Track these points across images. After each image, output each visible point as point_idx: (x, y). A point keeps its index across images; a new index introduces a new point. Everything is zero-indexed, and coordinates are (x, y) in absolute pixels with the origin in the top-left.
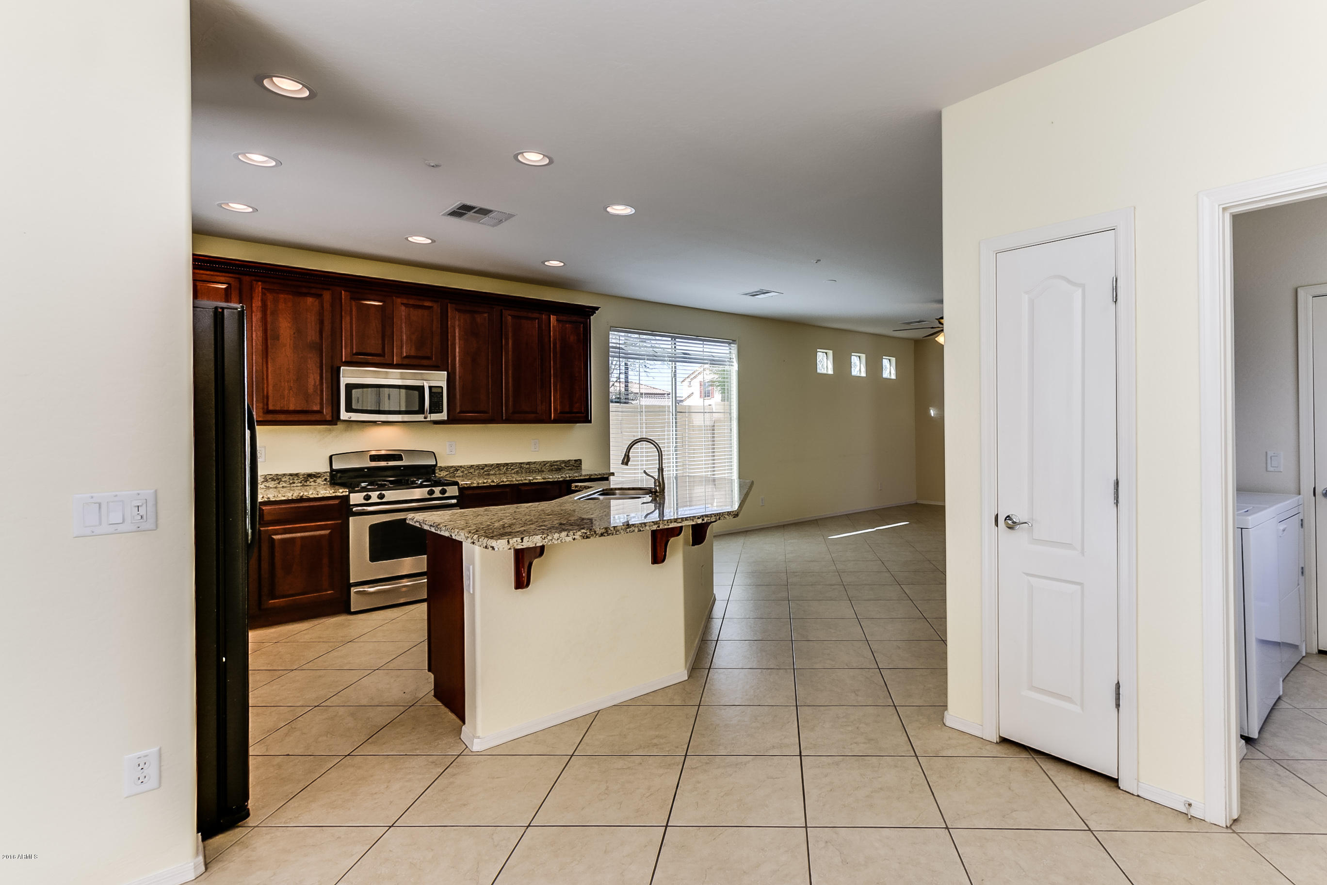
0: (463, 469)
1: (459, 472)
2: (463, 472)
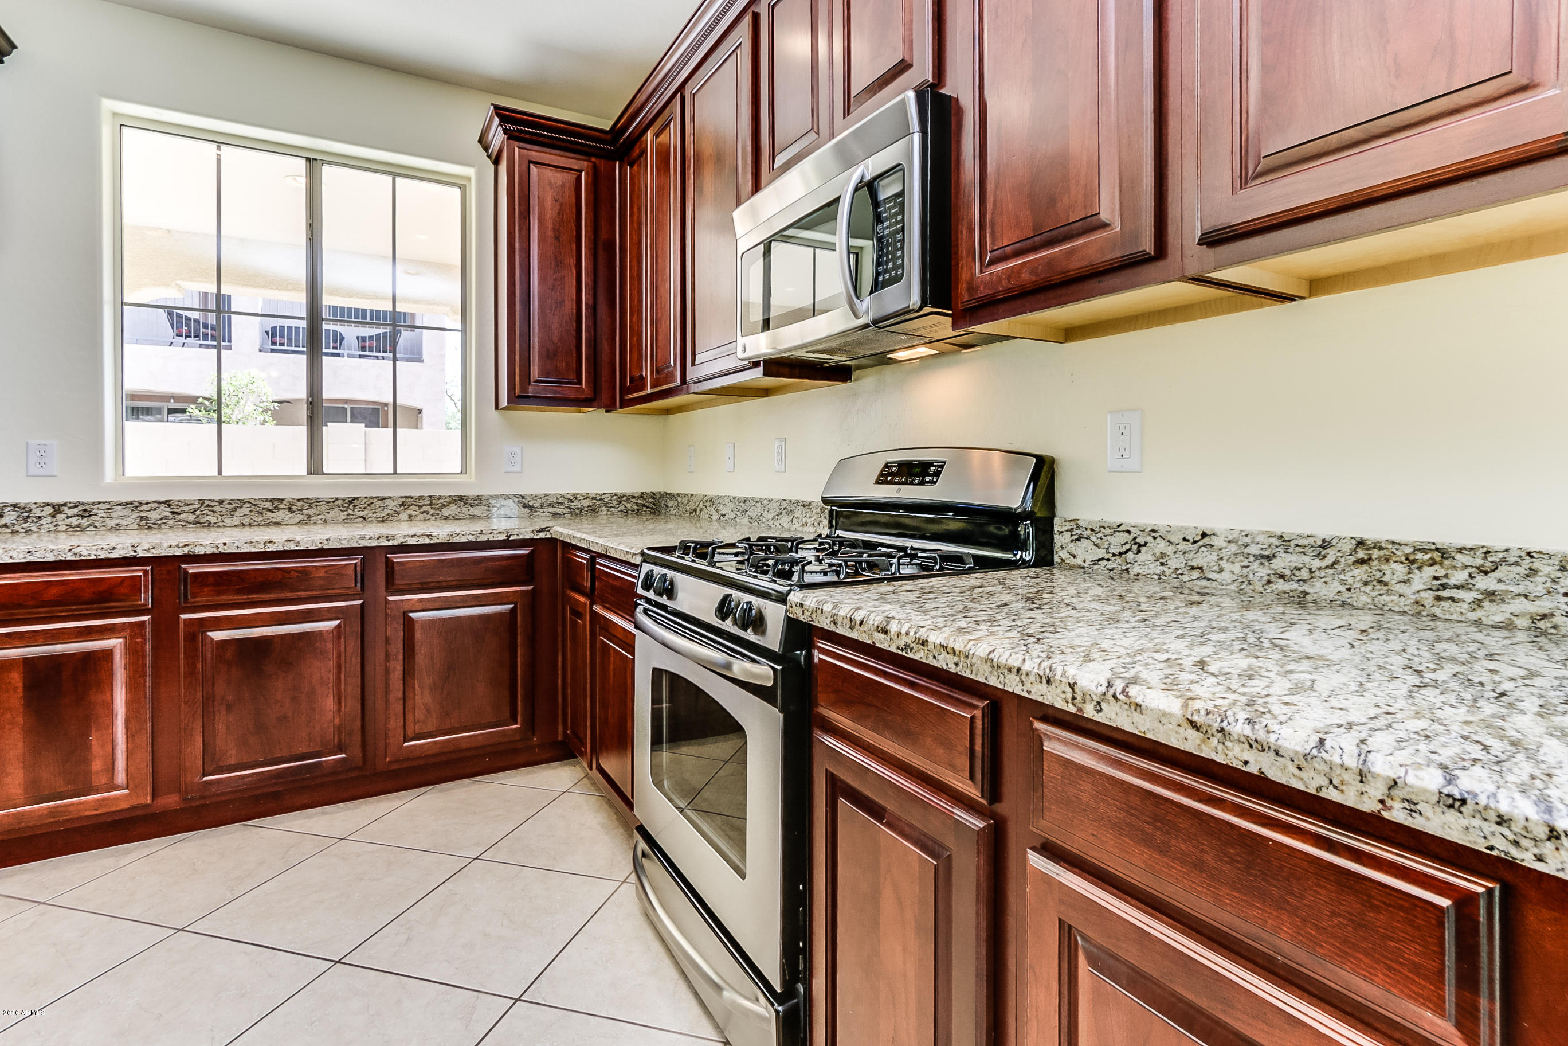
0: (1161, 546)
1: (1145, 555)
2: (1161, 559)
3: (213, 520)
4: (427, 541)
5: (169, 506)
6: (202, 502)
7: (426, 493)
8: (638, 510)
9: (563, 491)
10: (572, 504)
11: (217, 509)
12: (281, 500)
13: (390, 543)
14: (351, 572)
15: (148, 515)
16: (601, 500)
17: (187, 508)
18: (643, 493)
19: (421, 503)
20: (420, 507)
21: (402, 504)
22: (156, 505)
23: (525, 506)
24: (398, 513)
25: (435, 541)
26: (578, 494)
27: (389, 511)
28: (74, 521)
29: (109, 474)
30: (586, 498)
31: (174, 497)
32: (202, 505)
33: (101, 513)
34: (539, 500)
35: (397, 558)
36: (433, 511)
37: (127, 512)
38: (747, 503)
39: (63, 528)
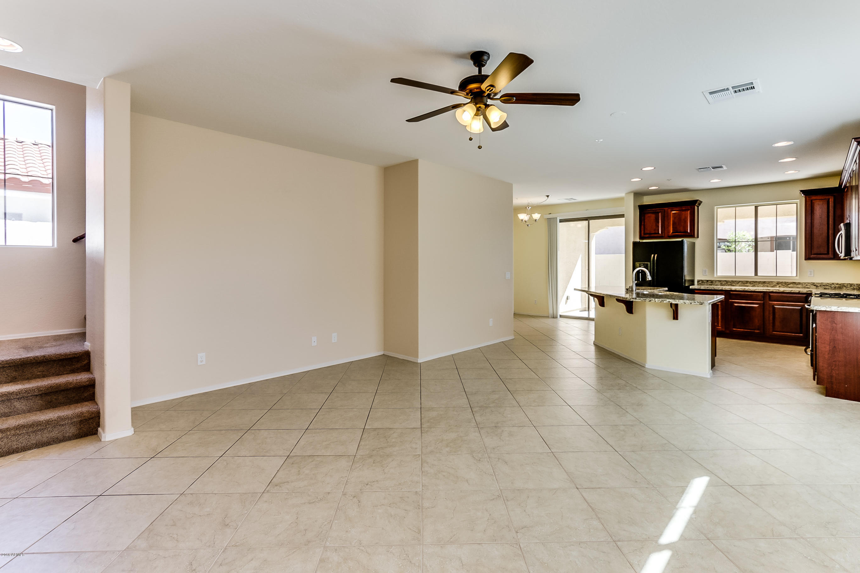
3: (734, 284)
5: (726, 281)
6: (732, 281)
7: (784, 281)
9: (829, 283)
10: (832, 286)
11: (735, 282)
12: (748, 281)
14: (761, 296)
15: (722, 283)
17: (729, 282)
20: (782, 284)
21: (777, 283)
22: (724, 281)
23: (814, 285)
24: (776, 285)
27: (774, 284)
28: (710, 283)
29: (715, 276)
33: (714, 282)
34: (819, 284)
35: (771, 294)
36: (786, 285)
37: (719, 282)
39: (708, 284)
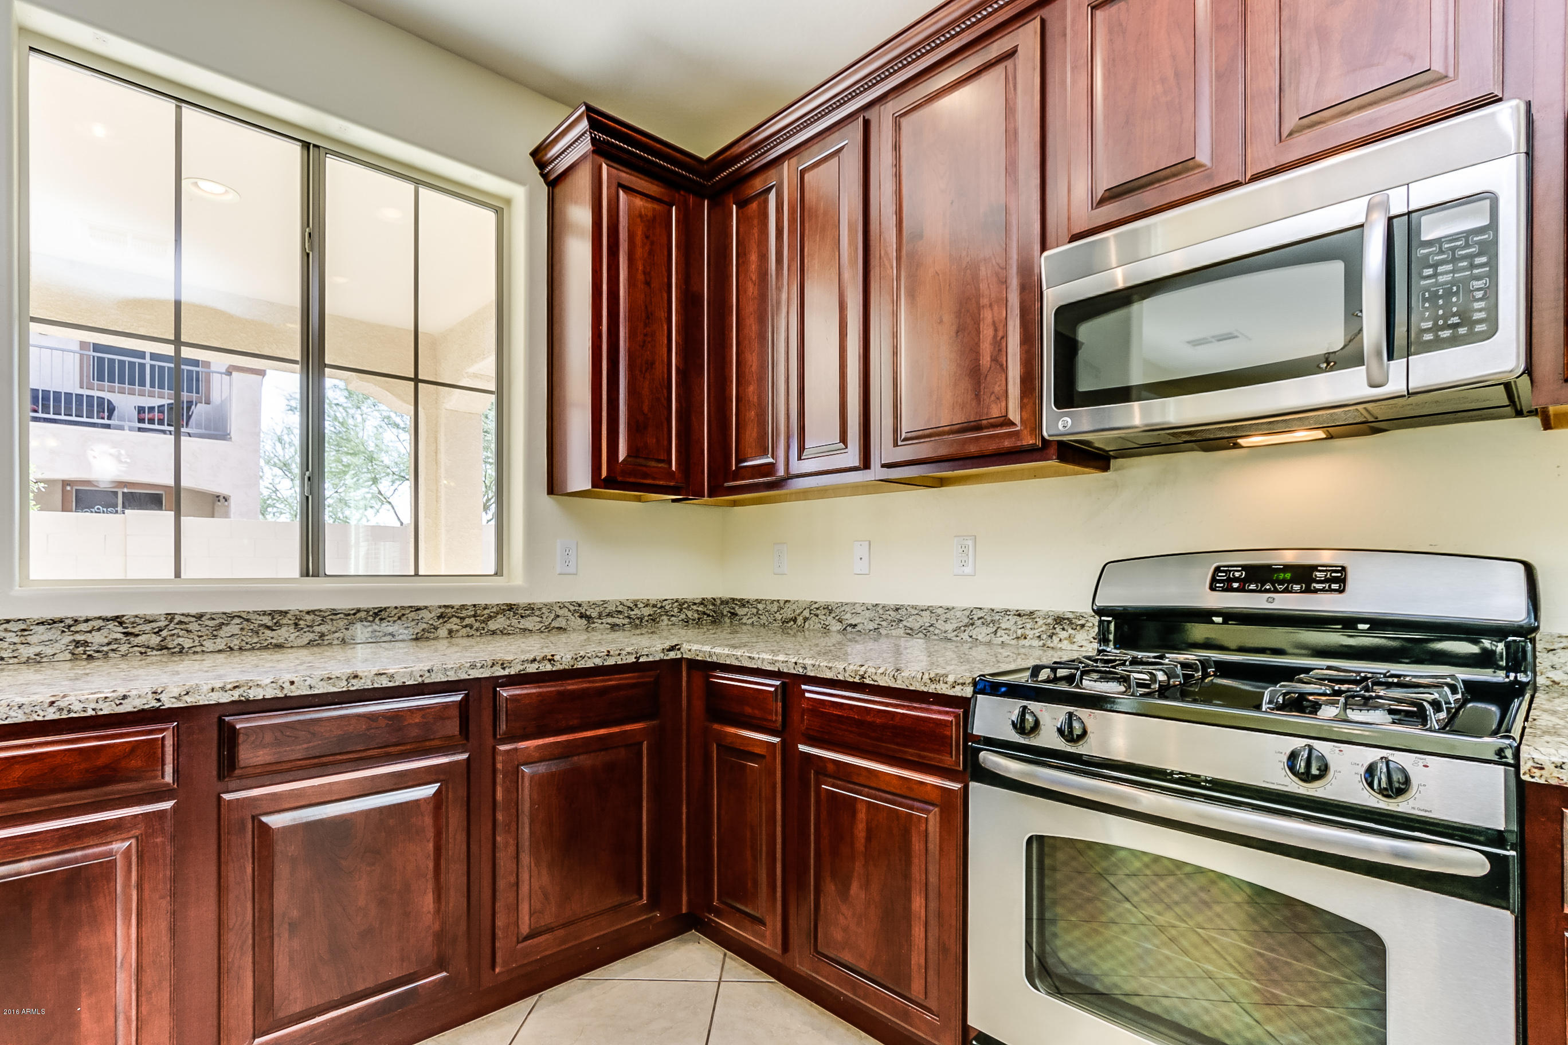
3: (187, 643)
4: (548, 667)
5: (121, 624)
6: (170, 617)
7: (469, 602)
8: (699, 619)
9: (623, 597)
10: (632, 613)
11: (190, 627)
12: (282, 613)
13: (506, 672)
15: (89, 637)
16: (662, 607)
17: (148, 627)
18: (703, 599)
19: (464, 613)
20: (462, 619)
21: (441, 617)
22: (101, 623)
23: (581, 616)
24: (436, 629)
25: (558, 667)
26: (638, 601)
27: (425, 626)
30: (647, 605)
31: (128, 610)
32: (171, 621)
33: (11, 637)
34: (597, 609)
37: (54, 634)
38: (902, 612)
